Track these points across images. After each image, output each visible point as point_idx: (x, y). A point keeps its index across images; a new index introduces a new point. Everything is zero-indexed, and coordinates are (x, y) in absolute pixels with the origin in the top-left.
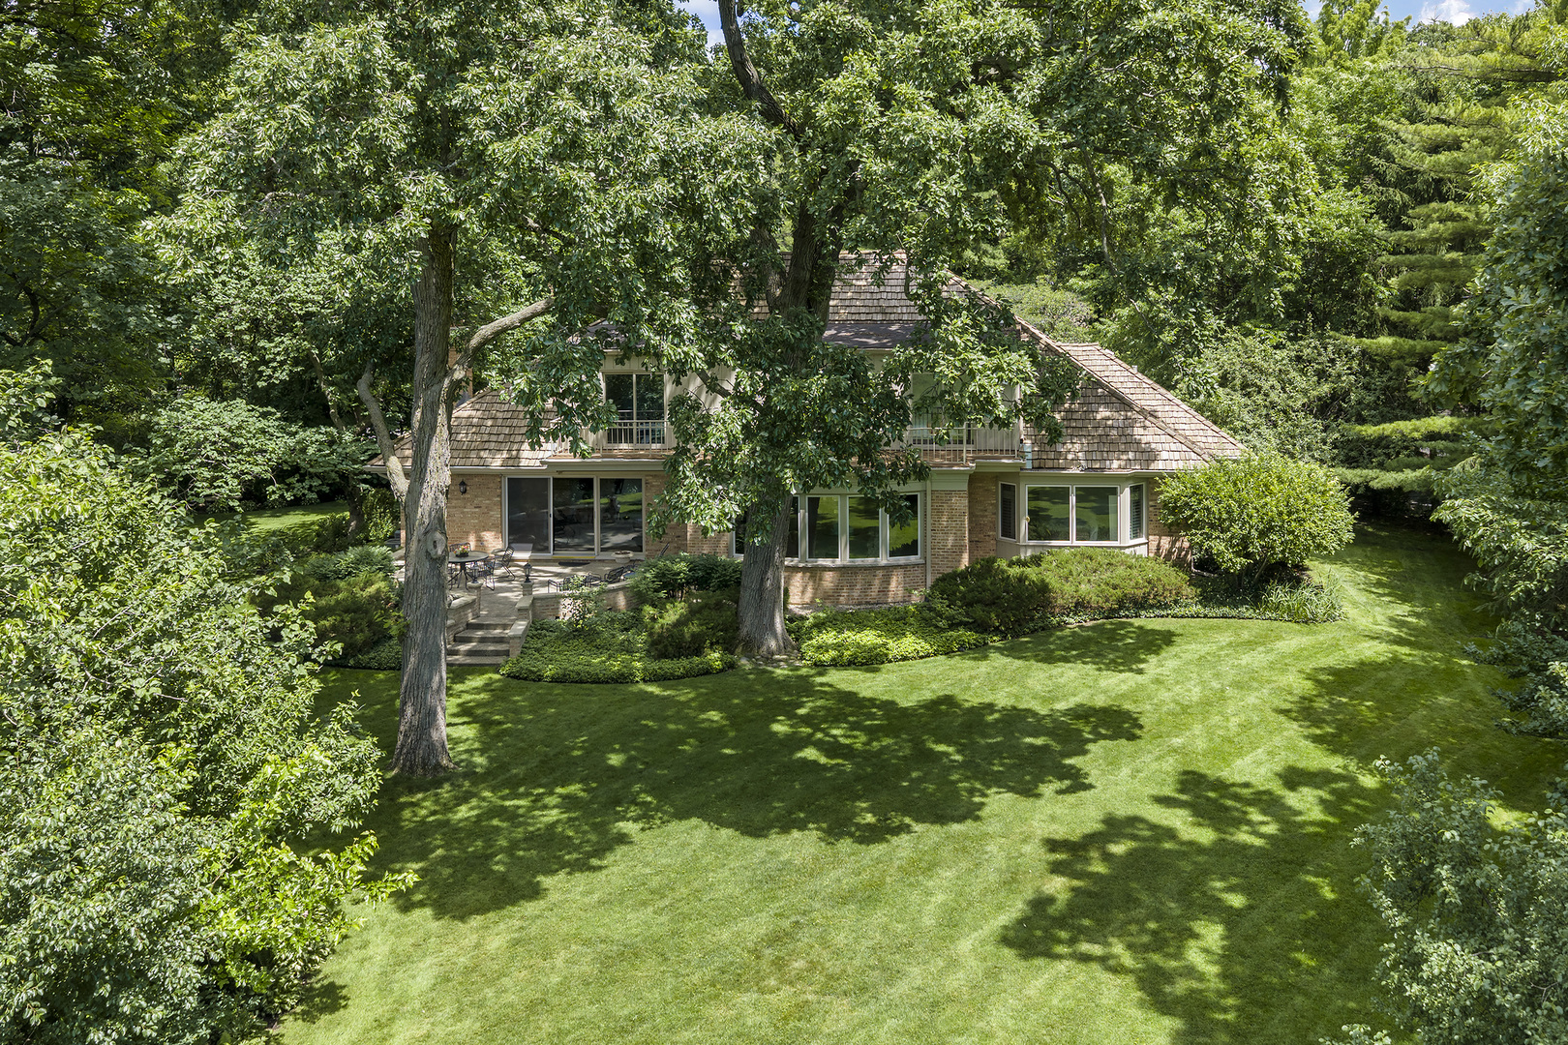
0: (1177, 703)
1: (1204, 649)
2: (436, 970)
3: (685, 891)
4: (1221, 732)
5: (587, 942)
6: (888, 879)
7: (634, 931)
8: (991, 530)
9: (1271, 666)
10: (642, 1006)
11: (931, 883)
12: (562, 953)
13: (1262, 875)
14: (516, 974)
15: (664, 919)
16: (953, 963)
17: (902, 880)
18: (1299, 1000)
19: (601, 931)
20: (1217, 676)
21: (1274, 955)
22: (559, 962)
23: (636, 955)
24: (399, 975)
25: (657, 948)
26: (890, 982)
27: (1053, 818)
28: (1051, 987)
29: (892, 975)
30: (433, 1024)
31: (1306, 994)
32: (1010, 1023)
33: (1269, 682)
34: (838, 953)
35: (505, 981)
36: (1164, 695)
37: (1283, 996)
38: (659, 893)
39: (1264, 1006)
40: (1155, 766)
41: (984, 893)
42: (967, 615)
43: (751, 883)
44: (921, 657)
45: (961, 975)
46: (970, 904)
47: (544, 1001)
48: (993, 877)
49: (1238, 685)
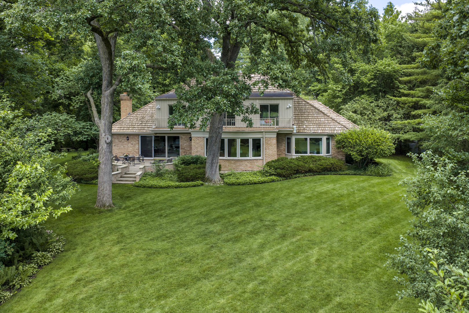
0: (340, 194)
1: (348, 182)
2: (95, 256)
3: (177, 237)
4: (353, 201)
5: (144, 250)
6: (243, 236)
7: (159, 247)
8: (284, 151)
9: (369, 186)
10: (158, 266)
11: (257, 237)
12: (136, 252)
13: (366, 237)
14: (120, 257)
15: (170, 244)
16: (262, 258)
17: (248, 236)
18: (378, 269)
19: (149, 247)
20: (352, 188)
21: (369, 257)
22: (134, 255)
23: (159, 253)
24: (83, 257)
25: (165, 251)
26: (240, 262)
27: (298, 221)
28: (294, 265)
29: (240, 260)
30: (90, 269)
31: (380, 268)
32: (279, 274)
33: (369, 190)
34: (224, 254)
35: (115, 259)
36: (335, 192)
37: (372, 268)
38: (169, 238)
39: (366, 271)
40: (332, 209)
41: (274, 240)
42: (275, 172)
43: (199, 236)
44: (261, 183)
45: (264, 261)
46: (269, 242)
47: (127, 264)
48: (277, 236)
49: (359, 190)
